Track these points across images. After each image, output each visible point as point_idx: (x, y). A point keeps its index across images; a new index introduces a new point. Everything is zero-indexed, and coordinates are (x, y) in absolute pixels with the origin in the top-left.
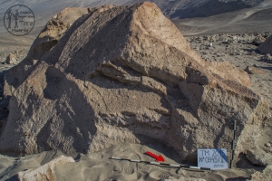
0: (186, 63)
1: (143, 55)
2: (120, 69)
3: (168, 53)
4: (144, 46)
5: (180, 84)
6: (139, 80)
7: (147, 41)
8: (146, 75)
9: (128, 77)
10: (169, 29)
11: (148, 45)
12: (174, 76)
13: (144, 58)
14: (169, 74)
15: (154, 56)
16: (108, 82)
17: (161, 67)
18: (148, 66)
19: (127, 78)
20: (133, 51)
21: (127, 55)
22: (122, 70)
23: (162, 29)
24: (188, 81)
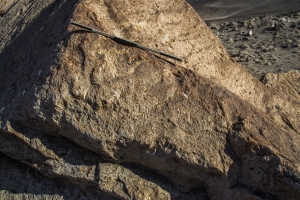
0: (227, 122)
1: (95, 107)
2: (37, 144)
3: (171, 93)
4: (99, 77)
5: (211, 183)
6: (91, 177)
7: (110, 60)
8: (109, 160)
9: (61, 167)
10: (180, 17)
11: (113, 72)
12: (191, 166)
13: (100, 113)
14: (175, 159)
15: (130, 104)
16: (17, 173)
17: (150, 139)
18: (113, 137)
19: (59, 171)
20: (66, 94)
21: (49, 107)
22: (43, 149)
23: (163, 18)
24: (237, 180)
